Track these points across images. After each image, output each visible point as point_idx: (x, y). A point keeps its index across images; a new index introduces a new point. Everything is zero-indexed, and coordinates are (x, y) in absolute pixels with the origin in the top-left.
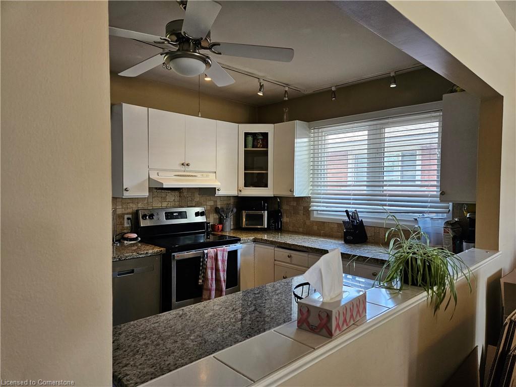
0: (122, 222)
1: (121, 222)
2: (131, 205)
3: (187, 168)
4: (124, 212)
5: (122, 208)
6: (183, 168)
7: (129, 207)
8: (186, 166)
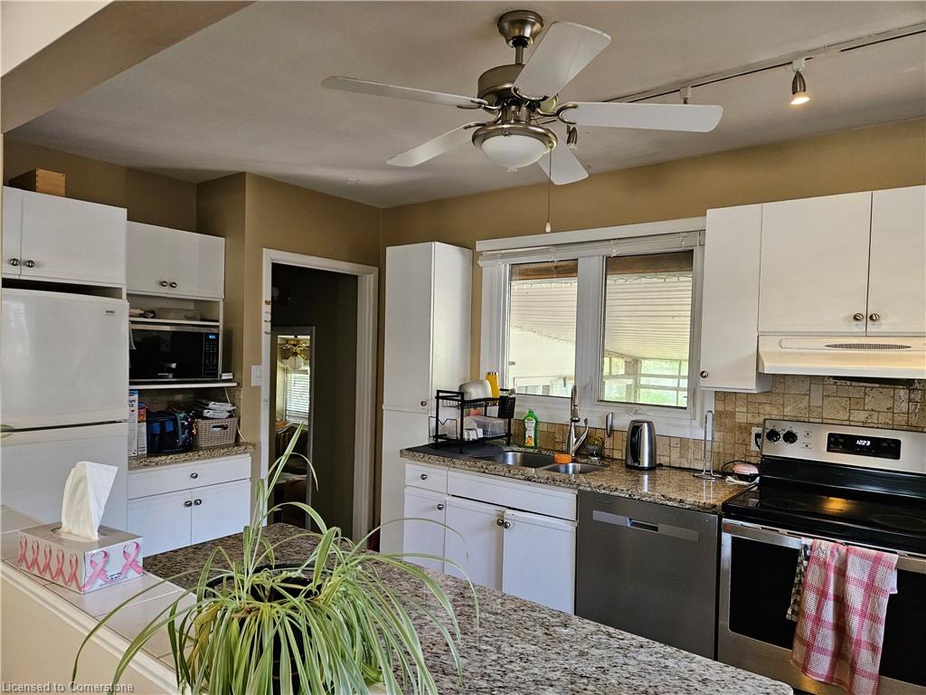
0: (747, 440)
1: (744, 441)
2: (768, 408)
3: (872, 328)
4: (751, 420)
5: (747, 412)
6: (859, 327)
7: (762, 411)
8: (870, 322)
